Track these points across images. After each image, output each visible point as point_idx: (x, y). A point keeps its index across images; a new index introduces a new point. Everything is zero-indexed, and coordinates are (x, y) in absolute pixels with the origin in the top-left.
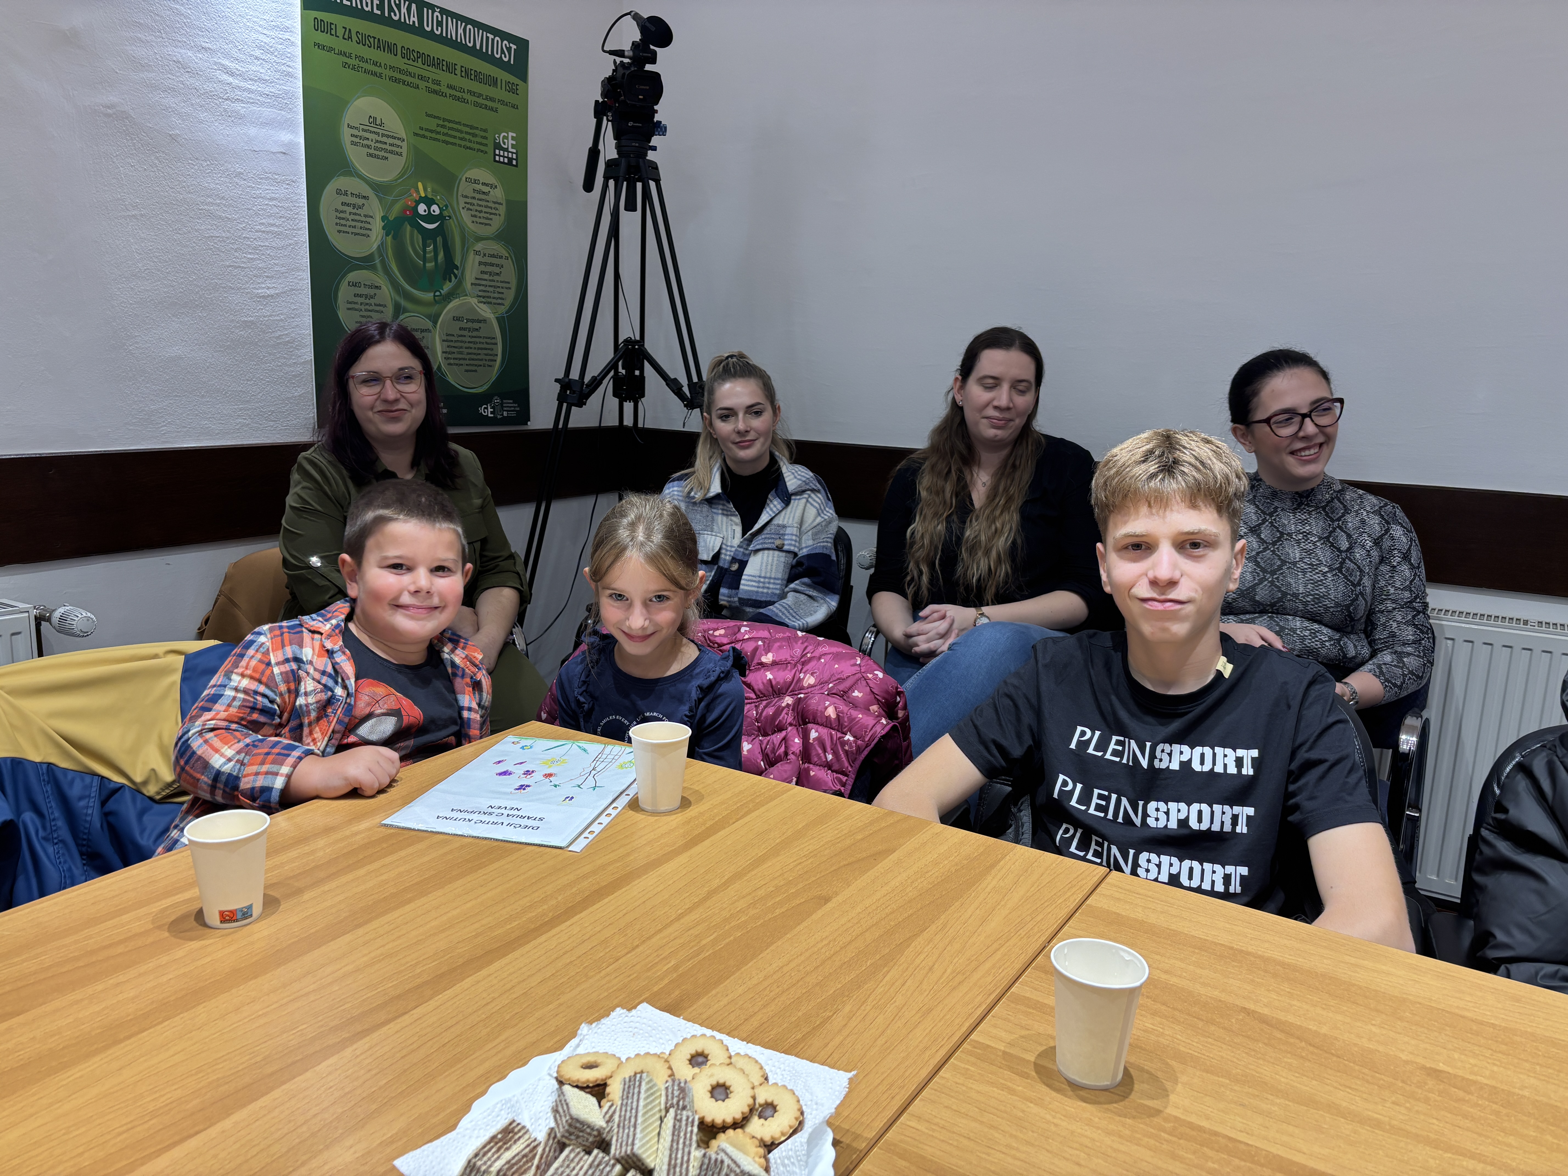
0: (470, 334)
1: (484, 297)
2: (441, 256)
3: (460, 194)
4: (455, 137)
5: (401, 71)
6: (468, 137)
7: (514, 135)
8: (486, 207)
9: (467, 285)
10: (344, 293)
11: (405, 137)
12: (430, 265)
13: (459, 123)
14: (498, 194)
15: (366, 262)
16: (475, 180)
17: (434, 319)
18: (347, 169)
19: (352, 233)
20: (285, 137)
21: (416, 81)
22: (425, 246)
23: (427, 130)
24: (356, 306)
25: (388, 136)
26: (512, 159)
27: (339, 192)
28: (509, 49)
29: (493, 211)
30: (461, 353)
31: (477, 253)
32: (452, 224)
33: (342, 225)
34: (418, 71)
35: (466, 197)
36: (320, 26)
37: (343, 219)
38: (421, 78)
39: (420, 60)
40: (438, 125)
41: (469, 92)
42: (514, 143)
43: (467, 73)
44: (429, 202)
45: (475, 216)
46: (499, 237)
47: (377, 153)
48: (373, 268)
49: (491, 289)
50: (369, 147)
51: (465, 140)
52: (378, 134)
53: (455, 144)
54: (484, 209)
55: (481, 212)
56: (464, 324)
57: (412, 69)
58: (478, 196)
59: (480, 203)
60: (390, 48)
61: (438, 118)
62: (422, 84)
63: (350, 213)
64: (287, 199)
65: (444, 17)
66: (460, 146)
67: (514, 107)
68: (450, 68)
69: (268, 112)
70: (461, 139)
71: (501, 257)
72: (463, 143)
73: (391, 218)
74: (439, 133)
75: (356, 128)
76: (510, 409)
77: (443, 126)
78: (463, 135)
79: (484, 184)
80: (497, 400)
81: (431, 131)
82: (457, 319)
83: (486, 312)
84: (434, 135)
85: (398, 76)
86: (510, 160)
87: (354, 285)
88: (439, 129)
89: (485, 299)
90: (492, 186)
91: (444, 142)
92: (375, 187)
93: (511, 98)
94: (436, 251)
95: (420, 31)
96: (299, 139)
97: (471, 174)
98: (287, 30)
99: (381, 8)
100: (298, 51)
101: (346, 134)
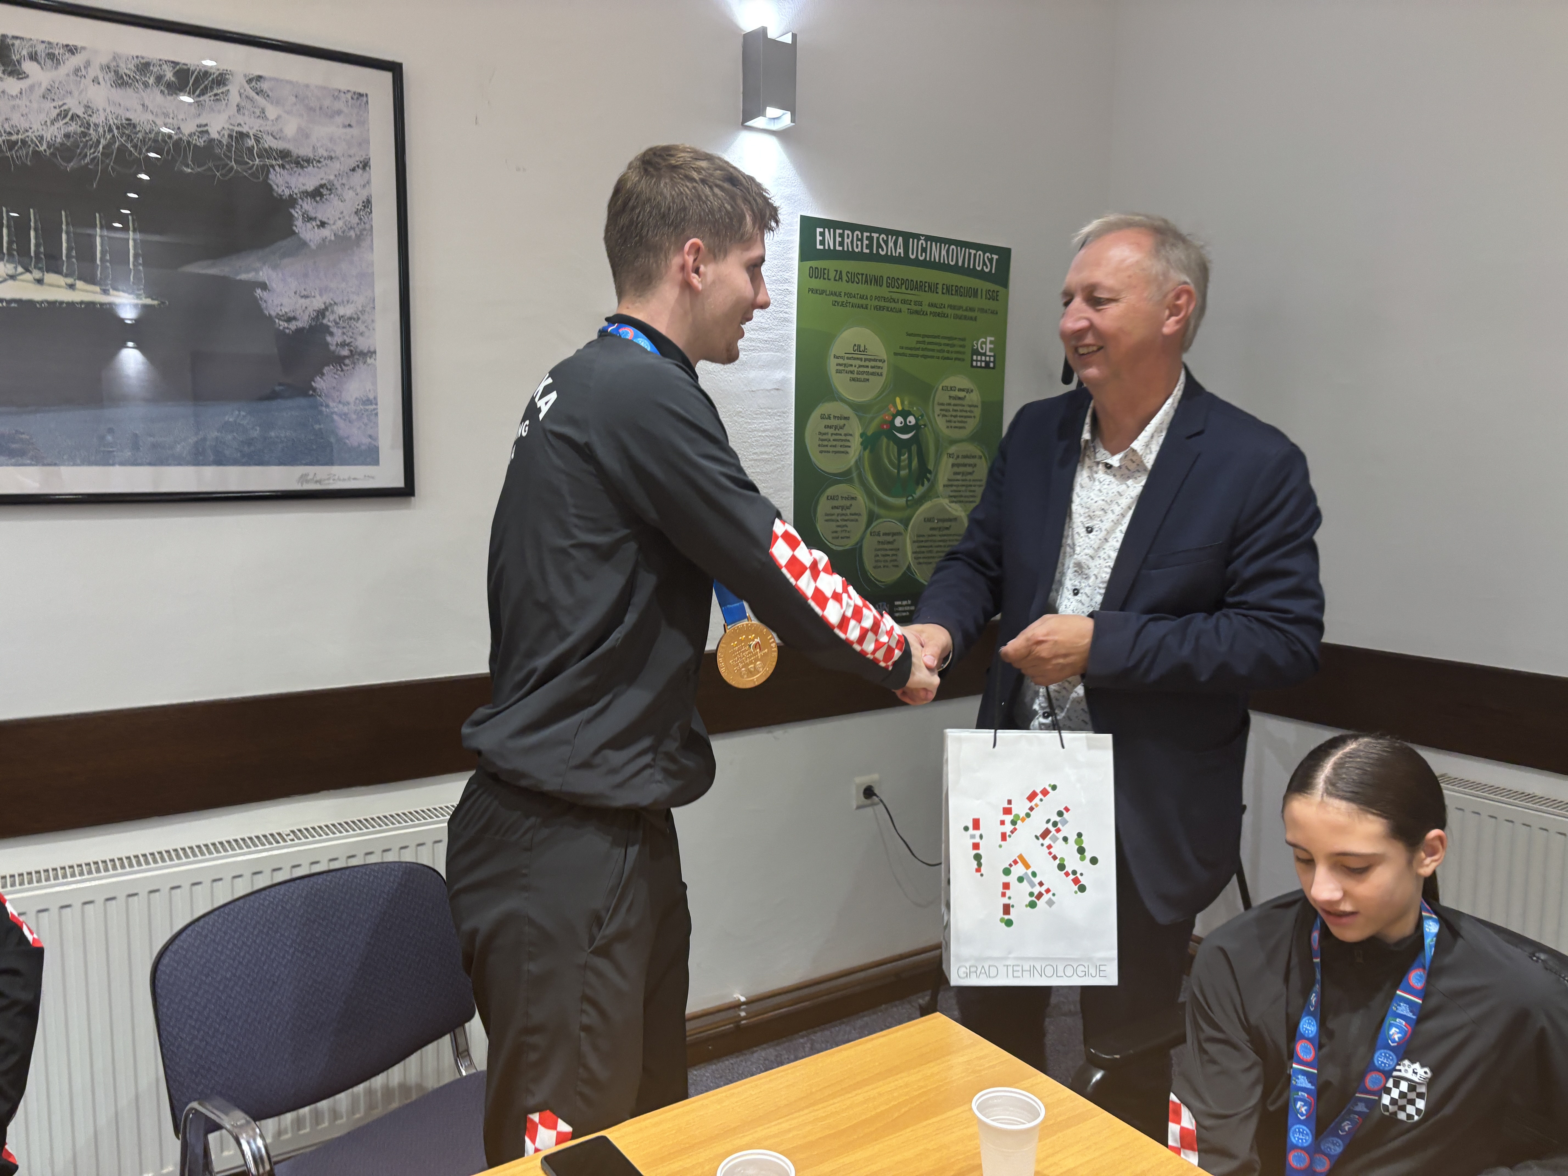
0: (941, 533)
1: (955, 497)
2: (915, 463)
3: (936, 402)
4: (933, 350)
5: (885, 299)
6: (946, 348)
7: (992, 339)
8: (961, 411)
9: (940, 487)
10: (823, 506)
11: (885, 357)
12: (903, 473)
13: (938, 337)
14: (975, 397)
15: (844, 477)
16: (951, 388)
17: (906, 522)
18: (831, 394)
19: (833, 452)
20: (779, 375)
21: (899, 306)
22: (900, 454)
23: (907, 348)
24: (833, 517)
25: (870, 360)
26: (990, 362)
27: (823, 417)
28: (991, 260)
29: (969, 414)
30: (930, 552)
31: (950, 456)
32: (927, 432)
33: (824, 446)
34: (901, 297)
35: (942, 404)
36: (815, 273)
37: (825, 440)
38: (904, 302)
39: (904, 286)
40: (918, 342)
41: (950, 307)
42: (992, 346)
43: (948, 290)
44: (905, 414)
45: (950, 421)
46: (974, 438)
47: (859, 376)
48: (850, 481)
49: (964, 488)
50: (852, 372)
51: (943, 351)
52: (861, 359)
53: (932, 357)
54: (959, 414)
55: (955, 416)
56: (935, 524)
57: (895, 296)
58: (953, 402)
59: (955, 408)
60: (877, 281)
61: (919, 335)
62: (904, 307)
63: (832, 434)
64: (778, 429)
65: (929, 243)
66: (938, 358)
67: (994, 313)
68: (932, 288)
69: (765, 355)
70: (939, 351)
71: (974, 457)
72: (941, 355)
73: (869, 433)
74: (918, 349)
75: (842, 358)
77: (924, 342)
78: (942, 347)
79: (960, 390)
81: (911, 349)
82: (929, 520)
83: (957, 510)
84: (914, 352)
85: (882, 304)
86: (987, 363)
87: (832, 498)
88: (918, 346)
89: (957, 498)
90: (969, 391)
91: (923, 356)
92: (855, 407)
93: (991, 305)
94: (910, 459)
95: (905, 260)
96: (791, 375)
97: (947, 382)
98: (786, 281)
99: (870, 246)
100: (794, 298)
101: (832, 365)
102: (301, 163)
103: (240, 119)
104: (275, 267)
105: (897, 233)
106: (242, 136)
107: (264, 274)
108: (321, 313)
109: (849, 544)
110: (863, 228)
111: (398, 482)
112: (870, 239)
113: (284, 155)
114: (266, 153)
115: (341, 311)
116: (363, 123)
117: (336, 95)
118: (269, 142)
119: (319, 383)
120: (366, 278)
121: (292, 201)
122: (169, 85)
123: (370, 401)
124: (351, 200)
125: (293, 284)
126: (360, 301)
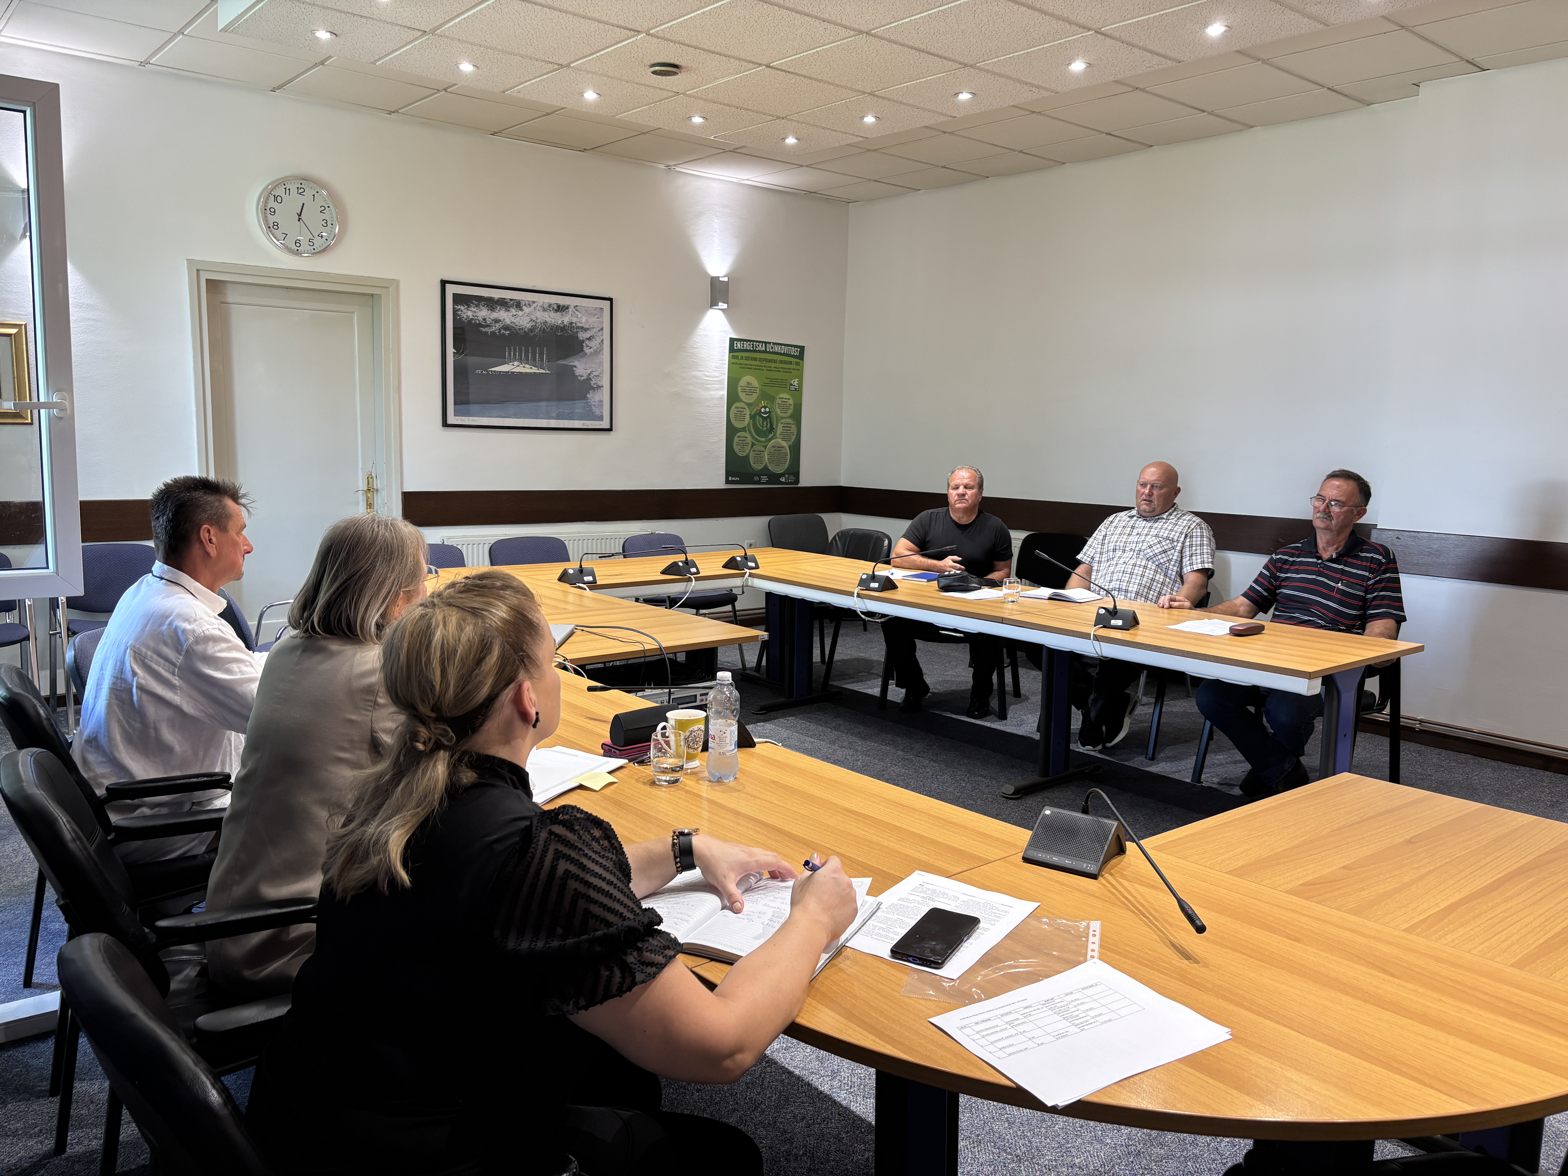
0: (778, 452)
2: (769, 425)
3: (777, 403)
4: (776, 384)
5: (758, 366)
7: (798, 380)
8: (786, 406)
9: (778, 435)
10: (736, 440)
11: (758, 387)
12: (765, 429)
13: (777, 379)
14: (791, 402)
15: (743, 429)
16: (782, 398)
17: (765, 447)
18: (739, 400)
19: (740, 420)
20: (721, 393)
21: (763, 368)
22: (763, 422)
24: (739, 444)
25: (753, 388)
26: (797, 388)
27: (736, 408)
28: (797, 351)
29: (789, 408)
30: (775, 459)
31: (782, 423)
32: (773, 414)
33: (737, 418)
35: (779, 404)
36: (734, 357)
37: (736, 416)
38: (765, 366)
39: (765, 361)
41: (782, 368)
42: (798, 382)
43: (781, 362)
44: (765, 407)
45: (782, 410)
46: (790, 417)
47: (749, 393)
48: (745, 431)
49: (787, 436)
50: (747, 392)
52: (750, 387)
53: (775, 386)
54: (785, 408)
56: (776, 449)
57: (762, 364)
58: (783, 403)
59: (784, 405)
60: (755, 359)
61: (770, 379)
62: (765, 368)
63: (740, 414)
64: (721, 412)
65: (774, 345)
66: (777, 387)
67: (798, 370)
68: (775, 361)
69: (716, 386)
71: (791, 424)
73: (752, 414)
74: (770, 384)
75: (743, 387)
76: (792, 479)
77: (772, 381)
78: (779, 383)
79: (786, 399)
80: (787, 476)
81: (767, 383)
82: (774, 447)
83: (784, 444)
84: (768, 385)
87: (739, 437)
88: (770, 382)
89: (784, 439)
90: (789, 399)
91: (771, 386)
92: (747, 404)
93: (797, 367)
94: (767, 423)
95: (765, 352)
96: (726, 393)
97: (781, 396)
98: (724, 360)
99: (753, 347)
100: (727, 366)
101: (739, 389)
102: (586, 330)
103: (571, 318)
104: (578, 361)
105: (762, 342)
106: (572, 323)
107: (576, 363)
108: (589, 374)
109: (745, 454)
110: (750, 341)
111: (608, 427)
112: (753, 344)
113: (582, 328)
114: (578, 328)
115: (595, 373)
116: (602, 317)
117: (595, 309)
118: (579, 325)
119: (588, 396)
120: (601, 364)
121: (583, 341)
122: (556, 310)
123: (601, 401)
124: (599, 340)
125: (583, 365)
126: (600, 370)
